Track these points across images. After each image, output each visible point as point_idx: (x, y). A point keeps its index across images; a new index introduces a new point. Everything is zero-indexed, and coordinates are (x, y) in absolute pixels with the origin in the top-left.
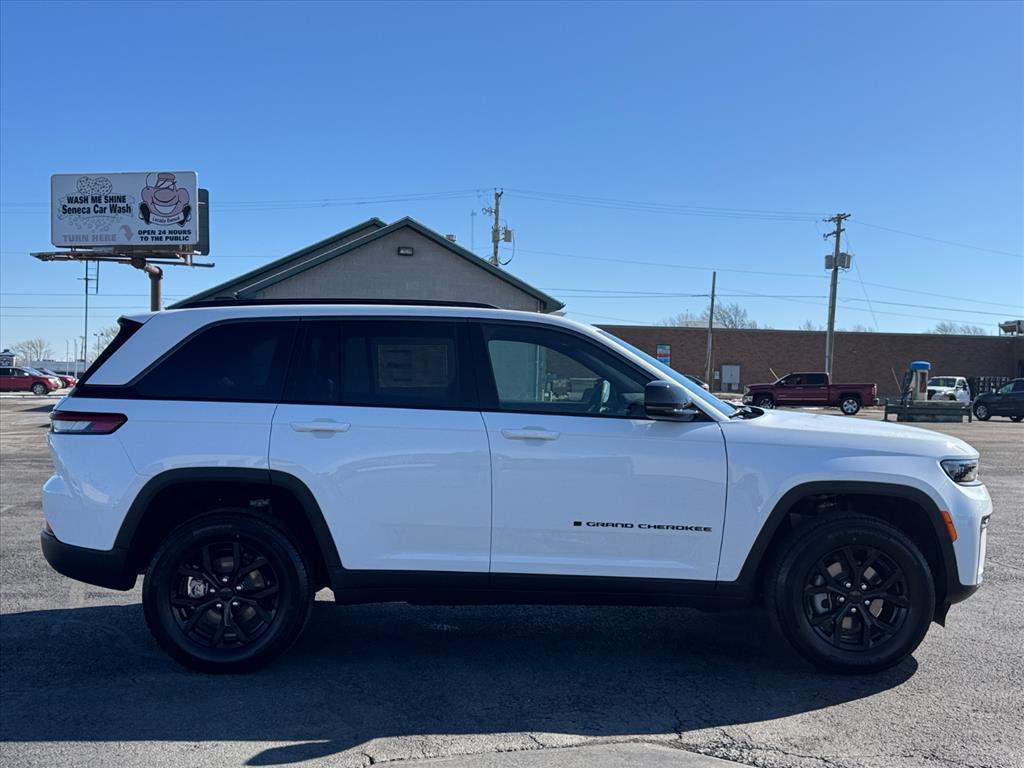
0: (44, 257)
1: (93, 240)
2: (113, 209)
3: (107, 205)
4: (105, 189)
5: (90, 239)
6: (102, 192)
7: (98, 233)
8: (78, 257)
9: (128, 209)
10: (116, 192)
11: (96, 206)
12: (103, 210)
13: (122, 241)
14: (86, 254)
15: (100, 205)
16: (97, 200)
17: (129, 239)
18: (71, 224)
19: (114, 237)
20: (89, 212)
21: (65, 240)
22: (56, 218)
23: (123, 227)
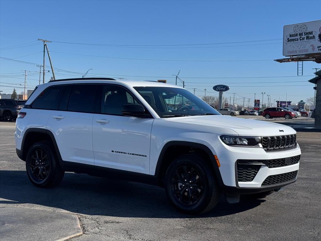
0: (280, 61)
1: (299, 52)
2: (307, 38)
3: (305, 37)
4: (305, 29)
5: (298, 52)
6: (304, 31)
7: (301, 49)
8: (293, 60)
9: (314, 37)
10: (309, 30)
11: (301, 37)
12: (303, 39)
13: (310, 51)
14: (296, 58)
15: (302, 37)
16: (301, 34)
17: (313, 51)
18: (290, 46)
19: (307, 50)
20: (298, 40)
21: (288, 53)
22: (284, 43)
23: (311, 45)
